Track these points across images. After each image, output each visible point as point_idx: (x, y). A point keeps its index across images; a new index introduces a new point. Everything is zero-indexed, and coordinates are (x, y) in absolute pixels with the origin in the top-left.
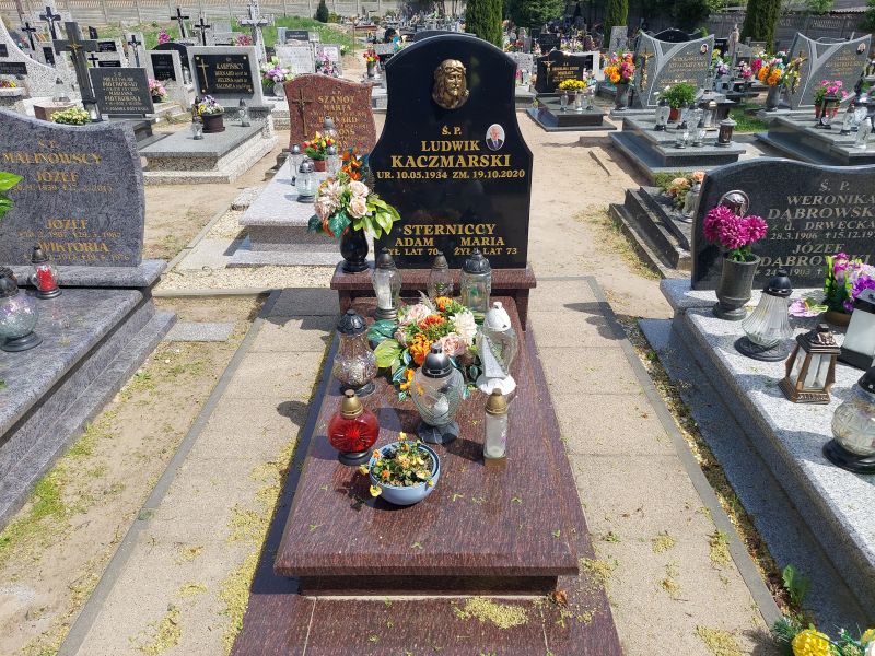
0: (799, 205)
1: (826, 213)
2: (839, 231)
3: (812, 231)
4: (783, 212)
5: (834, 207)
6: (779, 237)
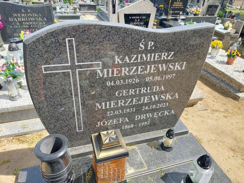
0: (18, 17)
2: (34, 25)
3: (26, 25)
4: (14, 19)
5: (29, 17)
6: (16, 27)
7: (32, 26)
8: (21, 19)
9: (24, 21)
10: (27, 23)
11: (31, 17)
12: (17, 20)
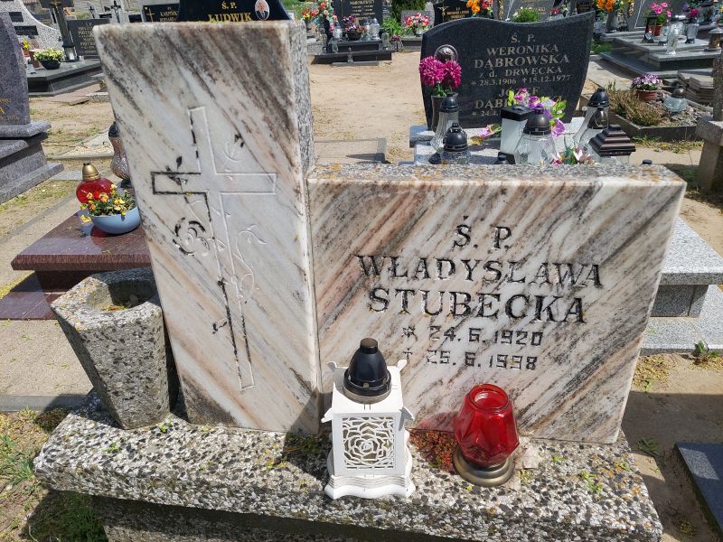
0: (498, 55)
1: (520, 62)
2: (533, 76)
3: (512, 77)
4: (485, 62)
5: (525, 56)
6: (487, 83)
7: (524, 80)
8: (504, 62)
9: (509, 67)
10: (516, 73)
11: (531, 55)
12: (491, 66)
